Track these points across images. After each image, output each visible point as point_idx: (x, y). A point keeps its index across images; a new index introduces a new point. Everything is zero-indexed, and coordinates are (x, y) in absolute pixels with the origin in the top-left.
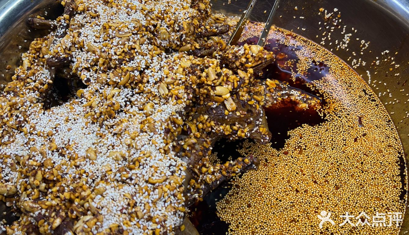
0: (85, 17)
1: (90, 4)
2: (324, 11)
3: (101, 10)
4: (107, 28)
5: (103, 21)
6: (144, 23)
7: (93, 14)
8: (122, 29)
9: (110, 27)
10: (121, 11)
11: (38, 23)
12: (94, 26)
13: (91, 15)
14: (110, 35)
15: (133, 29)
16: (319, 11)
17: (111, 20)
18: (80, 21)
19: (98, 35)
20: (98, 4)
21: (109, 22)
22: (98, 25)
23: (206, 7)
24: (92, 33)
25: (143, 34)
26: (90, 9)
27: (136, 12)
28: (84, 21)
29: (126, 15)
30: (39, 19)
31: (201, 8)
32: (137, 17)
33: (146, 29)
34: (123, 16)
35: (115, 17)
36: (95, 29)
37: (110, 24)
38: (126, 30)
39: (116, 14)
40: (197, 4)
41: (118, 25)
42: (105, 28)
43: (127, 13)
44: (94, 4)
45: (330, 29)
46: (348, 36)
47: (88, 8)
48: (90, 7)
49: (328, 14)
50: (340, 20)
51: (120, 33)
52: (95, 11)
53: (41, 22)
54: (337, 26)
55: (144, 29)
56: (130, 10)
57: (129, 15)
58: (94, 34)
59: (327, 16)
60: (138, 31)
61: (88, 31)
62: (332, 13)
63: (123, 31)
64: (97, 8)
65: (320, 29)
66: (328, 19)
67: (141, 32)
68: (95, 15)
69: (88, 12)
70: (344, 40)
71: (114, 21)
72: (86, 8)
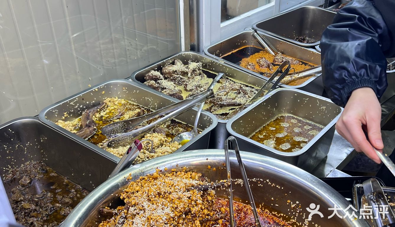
0: (135, 209)
1: (140, 201)
2: (291, 202)
3: (146, 205)
4: (149, 219)
5: (147, 214)
6: (172, 215)
7: (141, 208)
8: (159, 220)
9: (152, 219)
10: (159, 208)
11: (106, 212)
12: (142, 217)
13: (139, 208)
14: (151, 224)
15: (165, 220)
16: (288, 202)
17: (152, 214)
18: (133, 212)
19: (144, 223)
20: (144, 201)
21: (151, 215)
22: (144, 217)
23: (212, 199)
24: (140, 222)
25: (171, 224)
26: (139, 204)
27: (168, 207)
28: (135, 212)
29: (162, 210)
30: (106, 210)
31: (208, 199)
32: (168, 211)
33: (173, 219)
34: (160, 211)
35: (155, 211)
36: (143, 220)
37: (152, 217)
38: (161, 221)
39: (155, 209)
40: (206, 197)
41: (156, 217)
42: (148, 219)
43: (162, 209)
44: (142, 201)
45: (295, 214)
46: (307, 221)
47: (138, 203)
48: (139, 203)
49: (293, 204)
50: (301, 210)
51: (158, 223)
52: (142, 206)
53: (108, 211)
54: (300, 213)
55: (172, 219)
56: (164, 207)
57: (163, 210)
58: (141, 223)
59: (293, 206)
60: (168, 222)
61: (138, 221)
62: (296, 204)
63: (159, 222)
64: (143, 204)
65: (289, 214)
66: (294, 208)
67: (170, 222)
68: (142, 208)
69: (137, 206)
70: (305, 223)
71: (154, 215)
72: (136, 203)
